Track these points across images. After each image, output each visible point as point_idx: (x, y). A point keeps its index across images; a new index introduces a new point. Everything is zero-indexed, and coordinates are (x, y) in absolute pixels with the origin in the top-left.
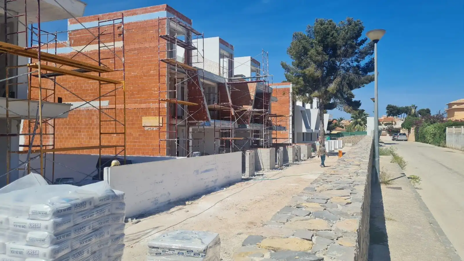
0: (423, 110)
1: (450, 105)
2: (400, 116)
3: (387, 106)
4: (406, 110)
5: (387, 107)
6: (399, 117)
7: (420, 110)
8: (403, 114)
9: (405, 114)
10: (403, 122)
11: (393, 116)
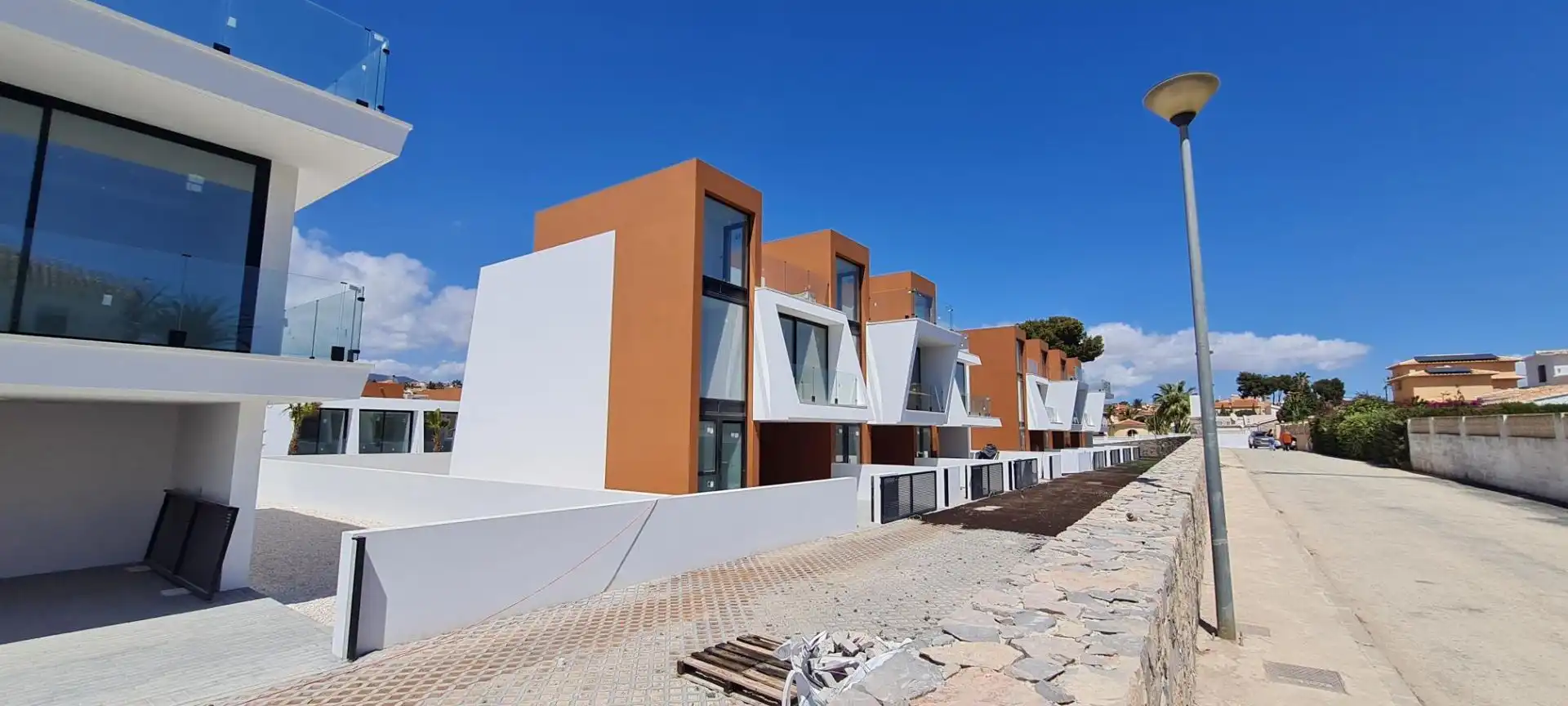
0: (1325, 382)
1: (1397, 370)
2: (1271, 396)
3: (1238, 376)
4: (1284, 383)
5: (1239, 379)
6: (1268, 398)
7: (1316, 383)
8: (1277, 393)
9: (1283, 391)
10: (1279, 408)
11: (1255, 395)
